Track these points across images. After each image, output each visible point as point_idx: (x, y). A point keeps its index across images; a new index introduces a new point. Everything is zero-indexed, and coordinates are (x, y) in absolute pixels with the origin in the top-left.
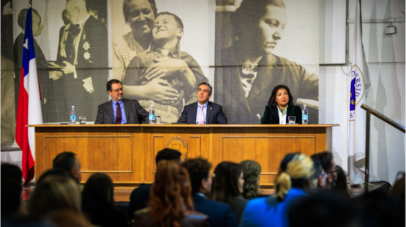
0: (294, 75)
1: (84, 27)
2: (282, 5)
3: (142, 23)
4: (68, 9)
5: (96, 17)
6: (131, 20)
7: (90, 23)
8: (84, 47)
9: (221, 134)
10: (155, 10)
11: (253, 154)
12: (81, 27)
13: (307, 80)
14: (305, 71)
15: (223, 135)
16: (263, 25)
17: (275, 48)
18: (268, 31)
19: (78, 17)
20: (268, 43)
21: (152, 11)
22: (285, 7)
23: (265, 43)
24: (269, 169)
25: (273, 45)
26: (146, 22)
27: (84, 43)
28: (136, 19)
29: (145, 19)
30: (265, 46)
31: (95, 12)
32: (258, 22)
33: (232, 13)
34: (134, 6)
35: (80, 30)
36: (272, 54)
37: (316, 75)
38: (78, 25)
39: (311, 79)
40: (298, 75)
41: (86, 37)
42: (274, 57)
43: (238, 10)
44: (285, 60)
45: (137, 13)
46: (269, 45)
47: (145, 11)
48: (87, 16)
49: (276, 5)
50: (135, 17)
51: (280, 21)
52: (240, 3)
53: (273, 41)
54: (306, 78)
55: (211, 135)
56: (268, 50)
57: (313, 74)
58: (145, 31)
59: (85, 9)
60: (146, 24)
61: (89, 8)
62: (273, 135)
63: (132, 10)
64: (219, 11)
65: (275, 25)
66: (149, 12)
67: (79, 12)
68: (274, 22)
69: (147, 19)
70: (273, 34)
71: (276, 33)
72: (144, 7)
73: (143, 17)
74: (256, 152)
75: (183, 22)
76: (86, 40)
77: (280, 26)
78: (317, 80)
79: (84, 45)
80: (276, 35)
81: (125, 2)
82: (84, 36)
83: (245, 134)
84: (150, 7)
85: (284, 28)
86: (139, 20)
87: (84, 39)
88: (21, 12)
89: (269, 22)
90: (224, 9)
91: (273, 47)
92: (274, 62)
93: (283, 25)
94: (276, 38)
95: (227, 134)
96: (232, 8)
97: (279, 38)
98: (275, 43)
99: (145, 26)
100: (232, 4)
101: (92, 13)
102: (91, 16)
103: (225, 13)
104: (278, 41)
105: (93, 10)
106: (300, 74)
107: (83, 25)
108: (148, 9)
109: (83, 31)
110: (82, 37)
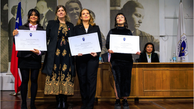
0: (148, 40)
1: (45, 15)
2: (142, 8)
3: (75, 14)
4: (38, 6)
5: (52, 11)
6: (69, 13)
7: (48, 13)
8: (46, 25)
9: (142, 68)
10: (81, 8)
11: (161, 79)
12: (44, 15)
13: (155, 42)
14: (154, 38)
15: (144, 69)
16: (134, 16)
17: (140, 27)
18: (136, 19)
19: (43, 10)
20: (136, 25)
21: (80, 8)
22: (143, 8)
23: (135, 25)
24: (170, 88)
25: (139, 26)
26: (77, 14)
27: (46, 23)
28: (72, 12)
29: (76, 12)
30: (135, 26)
31: (52, 8)
32: (132, 15)
33: (119, 10)
34: (71, 6)
35: (44, 16)
36: (138, 30)
37: (158, 40)
38: (43, 14)
39: (156, 42)
40: (151, 40)
41: (47, 20)
42: (139, 31)
43: (122, 9)
44: (144, 33)
45: (72, 9)
46: (137, 26)
47: (76, 9)
48: (48, 10)
49: (140, 7)
50: (71, 11)
51: (141, 15)
52: (123, 6)
53: (139, 24)
54: (154, 41)
55: (137, 69)
56: (136, 28)
57: (157, 39)
58: (76, 18)
59: (47, 7)
60: (77, 15)
61: (48, 6)
62: (173, 69)
63: (70, 8)
64: (112, 9)
65: (139, 16)
66: (79, 9)
67: (44, 8)
68: (139, 15)
69: (77, 12)
70: (138, 20)
71: (140, 20)
72: (76, 7)
73: (75, 11)
74: (163, 78)
75: (95, 14)
76: (47, 22)
77: (141, 17)
78: (159, 42)
79: (46, 24)
80: (140, 21)
81: (66, 4)
82: (46, 19)
83: (156, 68)
84: (79, 7)
85: (143, 18)
86: (73, 13)
87: (46, 21)
88: (13, 7)
89: (136, 15)
90: (115, 8)
91: (139, 27)
92: (139, 34)
93: (143, 17)
94: (140, 22)
95: (146, 68)
96: (119, 8)
97: (141, 23)
98: (139, 25)
99: (76, 16)
100: (119, 6)
101: (50, 9)
102: (49, 10)
103: (115, 10)
104: (141, 24)
105: (50, 7)
106: (151, 39)
107: (45, 14)
108: (78, 8)
109: (45, 17)
110: (45, 20)
